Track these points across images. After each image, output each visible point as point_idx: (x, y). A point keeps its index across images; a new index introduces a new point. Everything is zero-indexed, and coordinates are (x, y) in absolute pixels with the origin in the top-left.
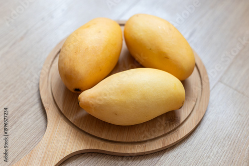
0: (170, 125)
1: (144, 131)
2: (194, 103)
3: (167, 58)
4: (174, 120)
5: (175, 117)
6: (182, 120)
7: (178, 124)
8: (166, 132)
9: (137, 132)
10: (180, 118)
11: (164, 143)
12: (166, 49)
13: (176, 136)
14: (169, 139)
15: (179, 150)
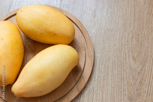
0: (77, 75)
1: (63, 88)
2: (84, 52)
3: (55, 35)
4: (77, 70)
5: (77, 68)
6: (82, 68)
7: (81, 72)
8: (76, 82)
9: (59, 91)
10: (80, 67)
11: (78, 90)
12: (52, 29)
13: (83, 81)
14: (80, 85)
15: (89, 88)
